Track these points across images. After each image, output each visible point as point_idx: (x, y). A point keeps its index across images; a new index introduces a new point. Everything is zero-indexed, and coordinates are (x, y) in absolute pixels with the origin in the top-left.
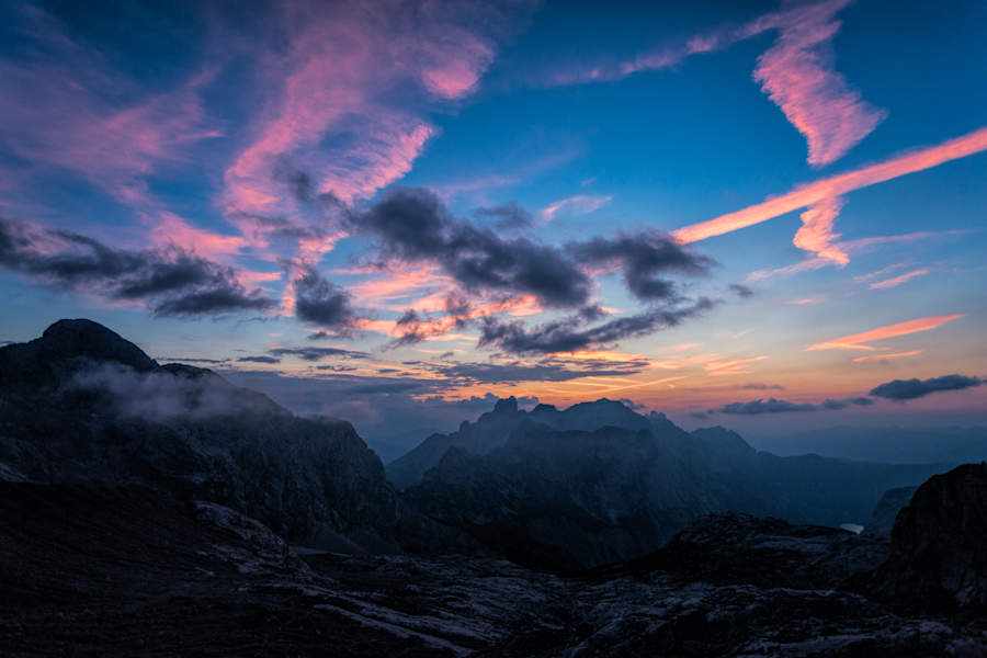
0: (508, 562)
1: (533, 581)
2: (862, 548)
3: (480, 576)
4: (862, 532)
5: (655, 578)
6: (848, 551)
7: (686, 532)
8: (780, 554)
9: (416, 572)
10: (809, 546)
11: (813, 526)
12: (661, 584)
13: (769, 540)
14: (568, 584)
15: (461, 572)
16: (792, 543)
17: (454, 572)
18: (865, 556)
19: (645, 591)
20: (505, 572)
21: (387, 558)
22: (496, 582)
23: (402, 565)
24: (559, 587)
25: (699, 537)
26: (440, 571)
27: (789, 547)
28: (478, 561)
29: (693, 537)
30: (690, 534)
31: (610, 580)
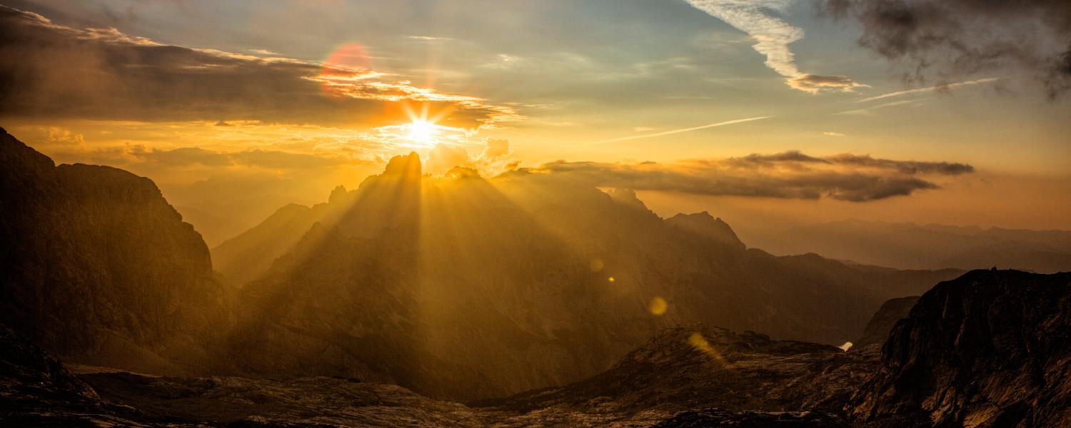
0: (396, 387)
1: (431, 410)
2: (845, 367)
3: (356, 405)
4: (850, 349)
5: (596, 405)
6: (830, 371)
7: (642, 349)
8: (754, 374)
9: (261, 399)
10: (789, 365)
11: (798, 343)
12: (603, 413)
13: (743, 358)
14: (479, 414)
15: (328, 399)
16: (768, 363)
17: (319, 398)
18: (849, 376)
19: (582, 422)
20: (393, 399)
21: (217, 379)
22: (379, 412)
23: (240, 390)
24: (467, 419)
25: (659, 355)
26: (297, 398)
27: (764, 367)
28: (355, 385)
29: (651, 355)
30: (648, 352)
31: (538, 408)
